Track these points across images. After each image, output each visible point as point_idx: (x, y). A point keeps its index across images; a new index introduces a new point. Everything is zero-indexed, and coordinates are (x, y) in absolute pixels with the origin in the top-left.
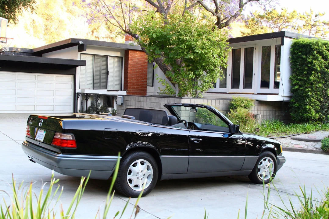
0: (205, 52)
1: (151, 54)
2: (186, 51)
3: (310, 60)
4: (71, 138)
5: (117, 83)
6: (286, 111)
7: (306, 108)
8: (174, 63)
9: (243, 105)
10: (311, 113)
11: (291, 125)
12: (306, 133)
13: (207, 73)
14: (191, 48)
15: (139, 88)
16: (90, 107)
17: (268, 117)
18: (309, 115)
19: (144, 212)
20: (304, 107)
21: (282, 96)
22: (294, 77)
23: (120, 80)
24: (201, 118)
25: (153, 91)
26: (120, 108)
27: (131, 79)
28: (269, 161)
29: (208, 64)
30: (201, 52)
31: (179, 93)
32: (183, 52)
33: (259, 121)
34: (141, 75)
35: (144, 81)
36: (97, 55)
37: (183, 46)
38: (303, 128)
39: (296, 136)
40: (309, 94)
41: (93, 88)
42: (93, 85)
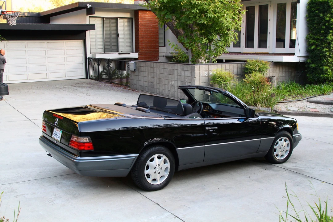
0: (218, 16)
1: (162, 19)
2: (198, 15)
3: (327, 19)
4: (88, 141)
5: (129, 45)
6: (303, 72)
7: (323, 69)
8: (186, 27)
9: (257, 69)
10: (328, 73)
11: (307, 86)
12: (323, 94)
13: (220, 36)
14: (203, 12)
15: (150, 49)
16: (102, 72)
17: (284, 78)
18: (326, 75)
19: (163, 209)
20: (321, 68)
21: (298, 56)
22: (311, 37)
23: (131, 42)
24: (216, 84)
25: (165, 51)
26: (132, 74)
27: (142, 40)
28: (285, 140)
29: (221, 28)
30: (214, 16)
31: (192, 59)
32: (195, 17)
33: (275, 84)
34: (152, 35)
35: (156, 42)
36: (107, 18)
37: (194, 11)
38: (319, 90)
39: (312, 98)
40: (326, 54)
41: (104, 52)
42: (103, 49)
